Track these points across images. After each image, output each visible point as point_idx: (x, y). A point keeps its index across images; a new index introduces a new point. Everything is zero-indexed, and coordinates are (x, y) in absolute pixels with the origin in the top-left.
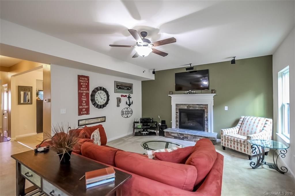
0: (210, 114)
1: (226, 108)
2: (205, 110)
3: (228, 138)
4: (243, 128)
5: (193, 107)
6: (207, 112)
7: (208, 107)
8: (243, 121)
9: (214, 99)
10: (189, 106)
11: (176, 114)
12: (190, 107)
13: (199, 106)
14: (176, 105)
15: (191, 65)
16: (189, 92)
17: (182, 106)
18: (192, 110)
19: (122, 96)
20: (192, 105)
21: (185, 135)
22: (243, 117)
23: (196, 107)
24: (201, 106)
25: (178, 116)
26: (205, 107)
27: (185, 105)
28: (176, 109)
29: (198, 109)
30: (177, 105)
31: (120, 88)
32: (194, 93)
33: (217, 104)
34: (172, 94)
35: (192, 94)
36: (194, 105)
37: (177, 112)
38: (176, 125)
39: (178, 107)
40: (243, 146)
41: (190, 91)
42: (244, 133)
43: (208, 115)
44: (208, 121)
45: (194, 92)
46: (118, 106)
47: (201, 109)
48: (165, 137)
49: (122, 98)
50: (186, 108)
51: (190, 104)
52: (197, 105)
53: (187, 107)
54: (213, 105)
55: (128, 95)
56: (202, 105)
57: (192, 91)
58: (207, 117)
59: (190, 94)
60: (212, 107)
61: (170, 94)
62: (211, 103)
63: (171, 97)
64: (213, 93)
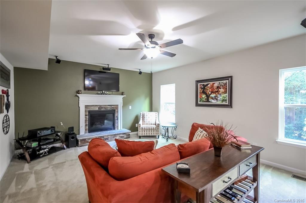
0: (120, 114)
1: (130, 107)
2: (116, 110)
3: (145, 129)
4: (146, 121)
5: (105, 108)
6: (118, 112)
7: (118, 107)
8: (143, 116)
9: (123, 100)
10: (100, 107)
11: (85, 117)
12: (102, 108)
13: (111, 106)
14: (85, 107)
15: (108, 66)
16: (102, 93)
17: (91, 107)
18: (103, 111)
20: (104, 105)
21: (105, 137)
22: (142, 113)
23: (108, 108)
24: (112, 107)
25: (88, 119)
26: (116, 107)
27: (96, 107)
28: (85, 111)
29: (109, 109)
33: (126, 103)
34: (81, 94)
35: (106, 94)
36: (106, 105)
37: (86, 115)
38: (85, 131)
39: (87, 109)
40: (155, 131)
41: (104, 91)
42: (147, 124)
43: (118, 115)
44: (118, 120)
45: (108, 93)
47: (112, 109)
48: (80, 146)
50: (97, 109)
51: (102, 105)
52: (109, 105)
53: (99, 108)
54: (122, 105)
56: (113, 105)
57: (106, 92)
58: (117, 117)
60: (122, 107)
61: (79, 94)
62: (121, 104)
63: (79, 98)
64: (122, 95)
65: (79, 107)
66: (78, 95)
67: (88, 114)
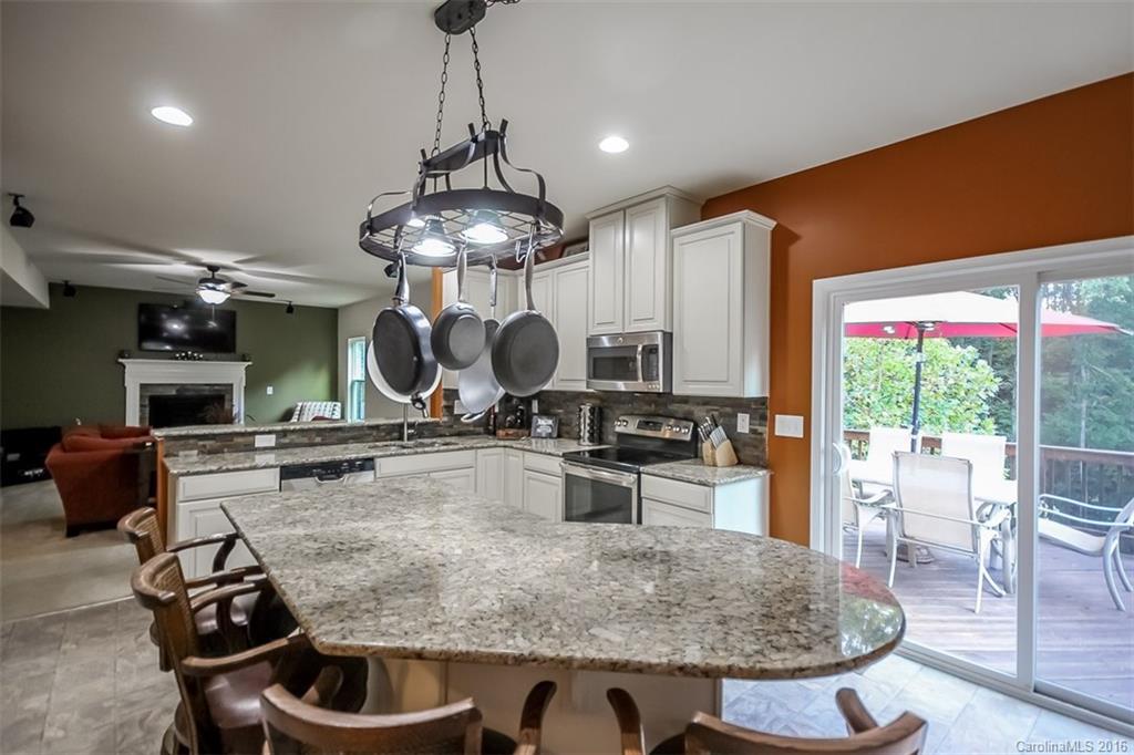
0: (238, 404)
1: (270, 390)
2: (227, 397)
5: (195, 391)
6: (232, 400)
7: (232, 389)
8: (301, 411)
9: (246, 374)
10: (182, 387)
11: (141, 411)
12: (187, 391)
13: (212, 387)
14: (141, 388)
16: (186, 356)
17: (159, 388)
18: (190, 398)
20: (192, 384)
22: (300, 404)
23: (204, 390)
24: (216, 387)
25: (147, 415)
26: (225, 390)
27: (172, 387)
29: (207, 394)
30: (143, 387)
32: (200, 359)
33: (254, 384)
34: (128, 358)
35: (195, 359)
36: (198, 385)
37: (142, 406)
39: (147, 392)
41: (190, 353)
43: (232, 407)
45: (202, 355)
47: (215, 393)
50: (174, 393)
51: (188, 385)
52: (206, 385)
53: (177, 391)
54: (244, 384)
56: (218, 385)
57: (196, 354)
59: (189, 359)
60: (243, 389)
61: (123, 357)
62: (241, 381)
63: (124, 367)
64: (245, 361)
65: (125, 388)
66: (120, 360)
67: (147, 402)
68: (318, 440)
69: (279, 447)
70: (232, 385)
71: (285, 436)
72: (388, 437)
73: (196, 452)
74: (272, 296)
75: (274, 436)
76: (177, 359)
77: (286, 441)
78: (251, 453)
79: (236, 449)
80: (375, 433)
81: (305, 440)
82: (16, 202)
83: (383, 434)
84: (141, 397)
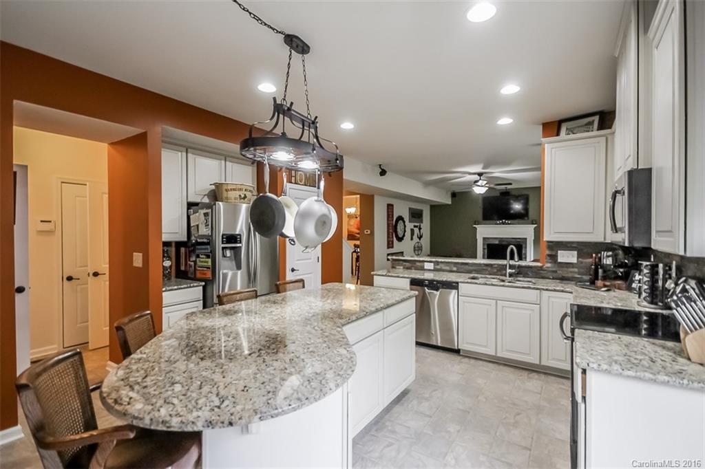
0: (530, 251)
2: (524, 246)
5: (506, 241)
6: (526, 248)
7: (526, 241)
9: (534, 232)
10: (501, 239)
11: (483, 251)
12: (504, 241)
13: (517, 240)
17: (491, 240)
19: (415, 226)
25: (486, 253)
26: (523, 240)
27: (496, 239)
30: (484, 239)
31: (415, 217)
32: (509, 224)
34: (478, 224)
35: (506, 224)
36: (508, 238)
37: (484, 249)
39: (485, 242)
41: (504, 220)
43: (526, 251)
45: (509, 222)
46: (412, 239)
47: (518, 243)
49: (415, 229)
50: (497, 242)
51: (504, 238)
52: (513, 239)
53: (500, 241)
54: (533, 238)
55: (418, 224)
56: (519, 238)
57: (507, 221)
58: (525, 255)
59: (503, 224)
60: (532, 241)
61: (475, 224)
62: (531, 236)
63: (476, 229)
64: (533, 224)
65: (477, 240)
66: (475, 226)
67: (486, 247)
68: (455, 269)
69: (435, 270)
70: (526, 239)
71: (438, 265)
72: (499, 273)
73: (402, 267)
74: (511, 184)
75: (432, 264)
76: (498, 224)
77: (438, 267)
78: (422, 272)
79: (417, 269)
80: (489, 269)
81: (448, 268)
82: (380, 167)
83: (495, 270)
84: (484, 244)
